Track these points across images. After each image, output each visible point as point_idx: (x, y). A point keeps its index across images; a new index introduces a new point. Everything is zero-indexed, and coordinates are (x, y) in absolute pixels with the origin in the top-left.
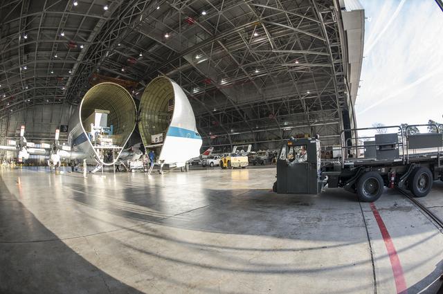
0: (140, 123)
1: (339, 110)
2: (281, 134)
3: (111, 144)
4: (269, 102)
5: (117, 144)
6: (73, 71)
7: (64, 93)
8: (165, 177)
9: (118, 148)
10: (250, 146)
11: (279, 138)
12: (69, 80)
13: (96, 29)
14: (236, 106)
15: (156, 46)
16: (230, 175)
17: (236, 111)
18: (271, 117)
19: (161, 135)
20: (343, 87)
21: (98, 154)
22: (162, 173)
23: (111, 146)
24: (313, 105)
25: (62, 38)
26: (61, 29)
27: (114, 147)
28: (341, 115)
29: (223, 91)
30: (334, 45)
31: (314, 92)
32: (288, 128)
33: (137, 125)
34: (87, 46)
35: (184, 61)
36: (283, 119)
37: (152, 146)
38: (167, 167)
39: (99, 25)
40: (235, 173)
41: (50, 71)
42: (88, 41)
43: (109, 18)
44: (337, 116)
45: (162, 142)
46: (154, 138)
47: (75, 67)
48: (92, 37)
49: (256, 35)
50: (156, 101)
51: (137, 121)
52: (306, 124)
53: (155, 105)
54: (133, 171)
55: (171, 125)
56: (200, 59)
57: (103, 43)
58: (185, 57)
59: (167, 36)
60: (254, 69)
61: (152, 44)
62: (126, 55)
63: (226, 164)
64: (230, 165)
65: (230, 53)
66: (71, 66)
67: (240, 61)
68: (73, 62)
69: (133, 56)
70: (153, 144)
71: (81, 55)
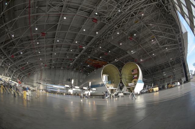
0: (122, 79)
1: (182, 63)
2: (162, 78)
3: (112, 87)
4: (158, 65)
5: (115, 87)
6: (78, 57)
7: (71, 66)
9: (116, 88)
10: (153, 84)
11: (162, 79)
12: (75, 60)
13: (91, 41)
14: (146, 69)
15: (116, 48)
16: (153, 94)
17: (146, 71)
18: (159, 71)
20: (183, 55)
21: (109, 91)
23: (113, 88)
24: (173, 63)
25: (76, 43)
26: (76, 40)
27: (114, 88)
28: (182, 65)
29: (141, 63)
30: (180, 43)
31: (173, 59)
32: (165, 75)
33: (121, 80)
34: (86, 47)
35: (127, 53)
36: (163, 71)
39: (93, 39)
40: (155, 94)
41: (67, 56)
42: (87, 45)
43: (98, 37)
44: (181, 66)
45: (135, 85)
46: (130, 84)
47: (79, 56)
48: (89, 44)
49: (153, 41)
51: (121, 79)
52: (171, 72)
54: (120, 97)
56: (133, 52)
57: (93, 47)
58: (127, 52)
59: (121, 44)
60: (152, 54)
61: (114, 47)
62: (103, 52)
63: (151, 91)
64: (153, 91)
65: (144, 49)
66: (77, 55)
67: (147, 51)
68: (78, 53)
69: (106, 52)
70: (130, 86)
71: (83, 51)
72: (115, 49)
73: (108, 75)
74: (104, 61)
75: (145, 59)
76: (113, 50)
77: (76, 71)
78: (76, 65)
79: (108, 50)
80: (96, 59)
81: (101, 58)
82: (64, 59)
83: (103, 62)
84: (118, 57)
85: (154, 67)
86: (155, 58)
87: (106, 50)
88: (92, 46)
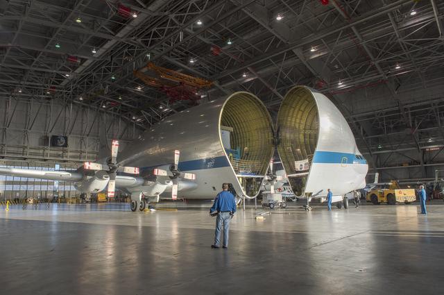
7: (63, 84)
8: (314, 214)
10: (377, 175)
19: (307, 161)
22: (310, 209)
32: (433, 148)
36: (428, 135)
37: (295, 175)
38: (316, 202)
42: (150, 8)
45: (308, 171)
46: (299, 165)
49: (413, 13)
50: (299, 117)
53: (298, 121)
55: (317, 149)
56: (315, 53)
57: (172, 16)
58: (294, 51)
59: (279, 18)
60: (394, 64)
61: (250, 24)
62: (206, 40)
63: (385, 200)
64: (391, 200)
65: (364, 43)
66: (98, 43)
67: (375, 53)
68: (106, 36)
69: (215, 42)
70: (297, 172)
71: (128, 28)
72: (252, 35)
73: (232, 129)
74: (203, 78)
75: (357, 82)
76: (245, 38)
77: (83, 106)
78: (87, 82)
79: (226, 36)
80: (175, 67)
81: (194, 66)
82: (36, 54)
83: (198, 80)
84: (256, 68)
85: (387, 113)
86: (399, 81)
87: (216, 34)
88: (166, 13)
